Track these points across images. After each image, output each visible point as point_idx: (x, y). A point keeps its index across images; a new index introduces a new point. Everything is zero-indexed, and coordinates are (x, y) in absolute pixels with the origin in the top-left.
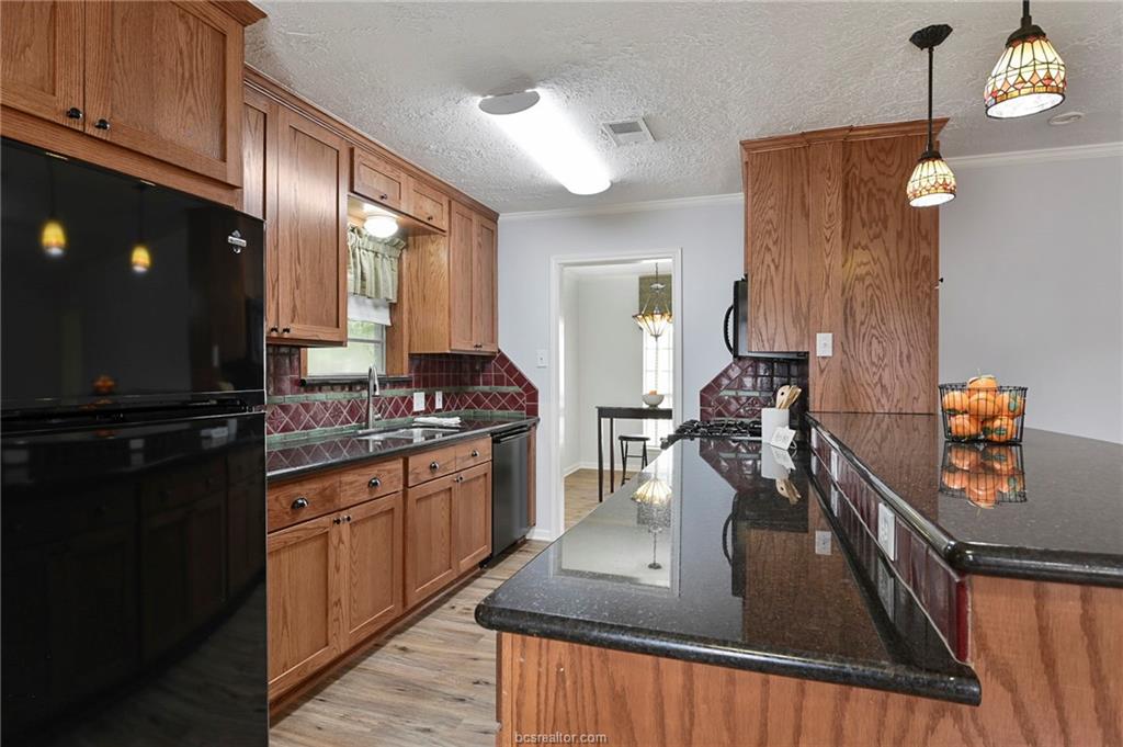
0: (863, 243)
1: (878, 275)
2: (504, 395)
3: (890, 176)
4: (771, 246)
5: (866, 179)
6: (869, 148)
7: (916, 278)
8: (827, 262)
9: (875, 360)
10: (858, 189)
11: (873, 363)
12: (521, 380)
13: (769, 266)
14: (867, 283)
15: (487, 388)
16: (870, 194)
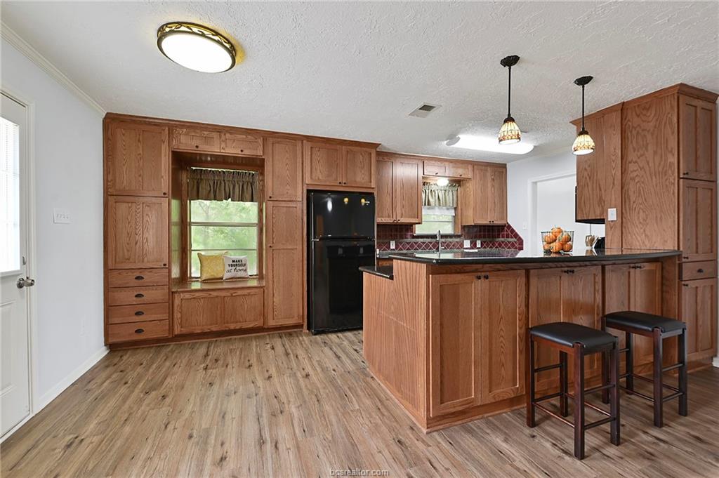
0: (634, 160)
1: (643, 176)
2: (509, 242)
3: (649, 122)
4: (587, 167)
5: (635, 126)
6: (637, 108)
7: (665, 175)
8: (613, 173)
9: (641, 221)
10: (631, 132)
11: (640, 223)
12: (516, 235)
13: (586, 178)
14: (636, 181)
15: (503, 239)
16: (638, 133)
